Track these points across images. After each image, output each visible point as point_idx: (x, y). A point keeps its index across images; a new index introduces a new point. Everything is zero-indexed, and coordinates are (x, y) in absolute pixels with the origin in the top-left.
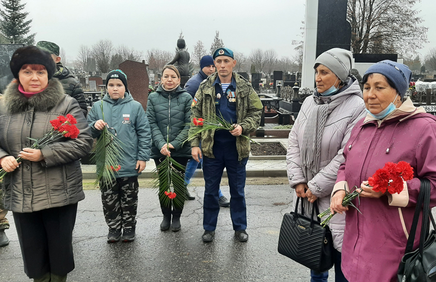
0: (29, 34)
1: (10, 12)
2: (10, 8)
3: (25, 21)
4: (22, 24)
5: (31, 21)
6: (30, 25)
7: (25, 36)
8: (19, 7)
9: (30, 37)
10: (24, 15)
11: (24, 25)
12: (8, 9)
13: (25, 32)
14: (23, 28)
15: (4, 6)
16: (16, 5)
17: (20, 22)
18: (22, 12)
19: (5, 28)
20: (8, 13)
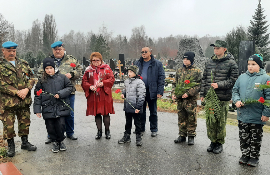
0: (266, 34)
1: (256, 21)
2: (257, 19)
3: (264, 26)
4: (263, 28)
5: (268, 26)
6: (267, 28)
7: (263, 35)
8: (262, 18)
9: (266, 36)
10: (264, 23)
11: (264, 29)
12: (256, 20)
13: (264, 32)
14: (264, 30)
15: (253, 18)
16: (261, 17)
17: (262, 27)
18: (263, 21)
19: (252, 31)
20: (255, 23)
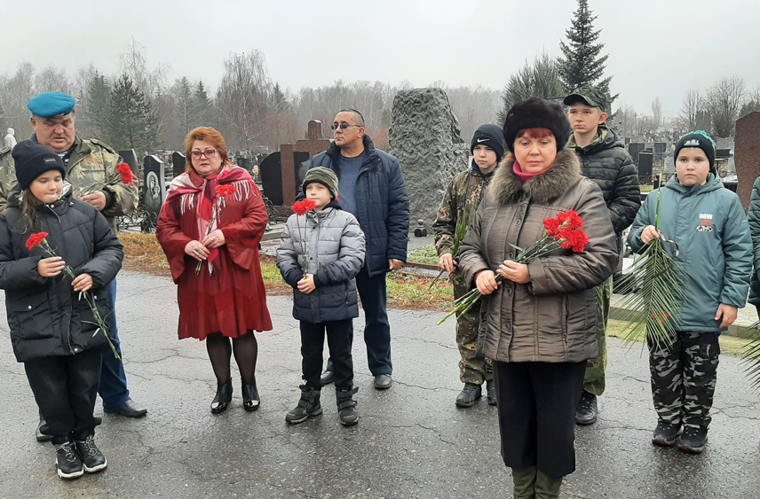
0: (601, 79)
1: (576, 46)
2: (577, 41)
3: (597, 58)
4: (592, 63)
5: (606, 57)
6: (604, 64)
7: (595, 83)
8: (590, 37)
9: (602, 84)
10: (596, 49)
11: (595, 65)
12: (574, 43)
13: (596, 76)
14: (594, 70)
15: (569, 38)
16: (587, 34)
17: (590, 60)
18: (594, 44)
19: (567, 72)
20: (573, 49)
